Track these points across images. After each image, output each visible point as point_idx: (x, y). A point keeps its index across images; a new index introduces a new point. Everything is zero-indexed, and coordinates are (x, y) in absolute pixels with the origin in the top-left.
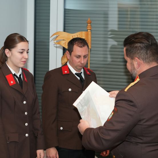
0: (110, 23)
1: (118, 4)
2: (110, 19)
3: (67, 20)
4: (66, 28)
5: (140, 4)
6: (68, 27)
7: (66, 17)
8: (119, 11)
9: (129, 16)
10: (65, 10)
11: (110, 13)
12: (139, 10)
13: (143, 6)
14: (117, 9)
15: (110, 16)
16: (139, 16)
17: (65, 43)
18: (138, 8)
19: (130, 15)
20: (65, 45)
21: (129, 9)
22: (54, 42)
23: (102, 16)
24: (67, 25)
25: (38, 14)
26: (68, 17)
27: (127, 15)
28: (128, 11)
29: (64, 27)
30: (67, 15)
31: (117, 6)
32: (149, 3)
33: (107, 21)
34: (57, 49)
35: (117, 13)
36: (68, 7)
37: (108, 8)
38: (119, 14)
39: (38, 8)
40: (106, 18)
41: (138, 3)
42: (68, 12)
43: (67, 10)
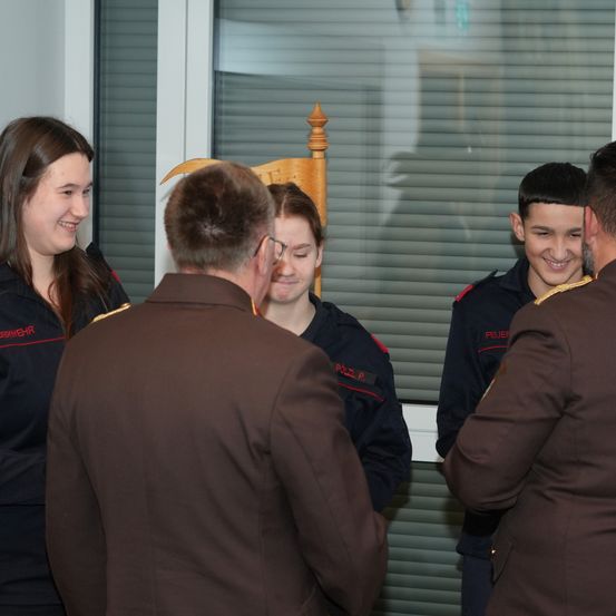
0: (388, 123)
1: (420, 51)
2: (388, 110)
4: (222, 147)
5: (506, 51)
6: (228, 143)
7: (221, 102)
8: (423, 77)
9: (462, 97)
10: (217, 75)
12: (501, 71)
13: (515, 58)
14: (414, 70)
15: (388, 96)
16: (500, 98)
19: (467, 91)
21: (462, 71)
23: (358, 96)
24: (223, 137)
26: (228, 102)
27: (456, 91)
28: (457, 78)
29: (216, 142)
30: (224, 97)
31: (413, 57)
33: (378, 117)
35: (414, 84)
36: (225, 67)
37: (381, 63)
38: (424, 91)
40: (373, 104)
42: (228, 83)
43: (224, 78)
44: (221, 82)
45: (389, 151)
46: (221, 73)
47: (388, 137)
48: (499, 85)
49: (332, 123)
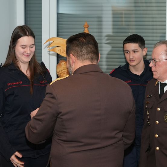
0: (104, 27)
1: (112, 7)
2: (104, 23)
3: (60, 26)
4: (60, 34)
5: (135, 7)
6: (61, 32)
7: (59, 21)
8: (113, 14)
9: (124, 19)
10: (58, 14)
11: (104, 16)
12: (134, 12)
13: (138, 8)
14: (111, 12)
16: (134, 19)
17: (61, 49)
18: (132, 10)
19: (125, 18)
20: (60, 52)
21: (124, 12)
22: (48, 49)
23: (96, 19)
24: (60, 31)
25: (28, 19)
26: (61, 21)
27: (122, 18)
28: (122, 14)
29: (58, 32)
30: (60, 20)
31: (110, 9)
32: (144, 5)
33: (101, 25)
34: (51, 56)
35: (111, 16)
36: (60, 12)
37: (102, 10)
38: (113, 18)
39: (28, 12)
40: (100, 21)
41: (133, 5)
42: (61, 16)
43: (60, 15)
44: (59, 16)
45: (105, 34)
46: (59, 13)
47: (104, 31)
48: (134, 16)
49: (90, 27)
